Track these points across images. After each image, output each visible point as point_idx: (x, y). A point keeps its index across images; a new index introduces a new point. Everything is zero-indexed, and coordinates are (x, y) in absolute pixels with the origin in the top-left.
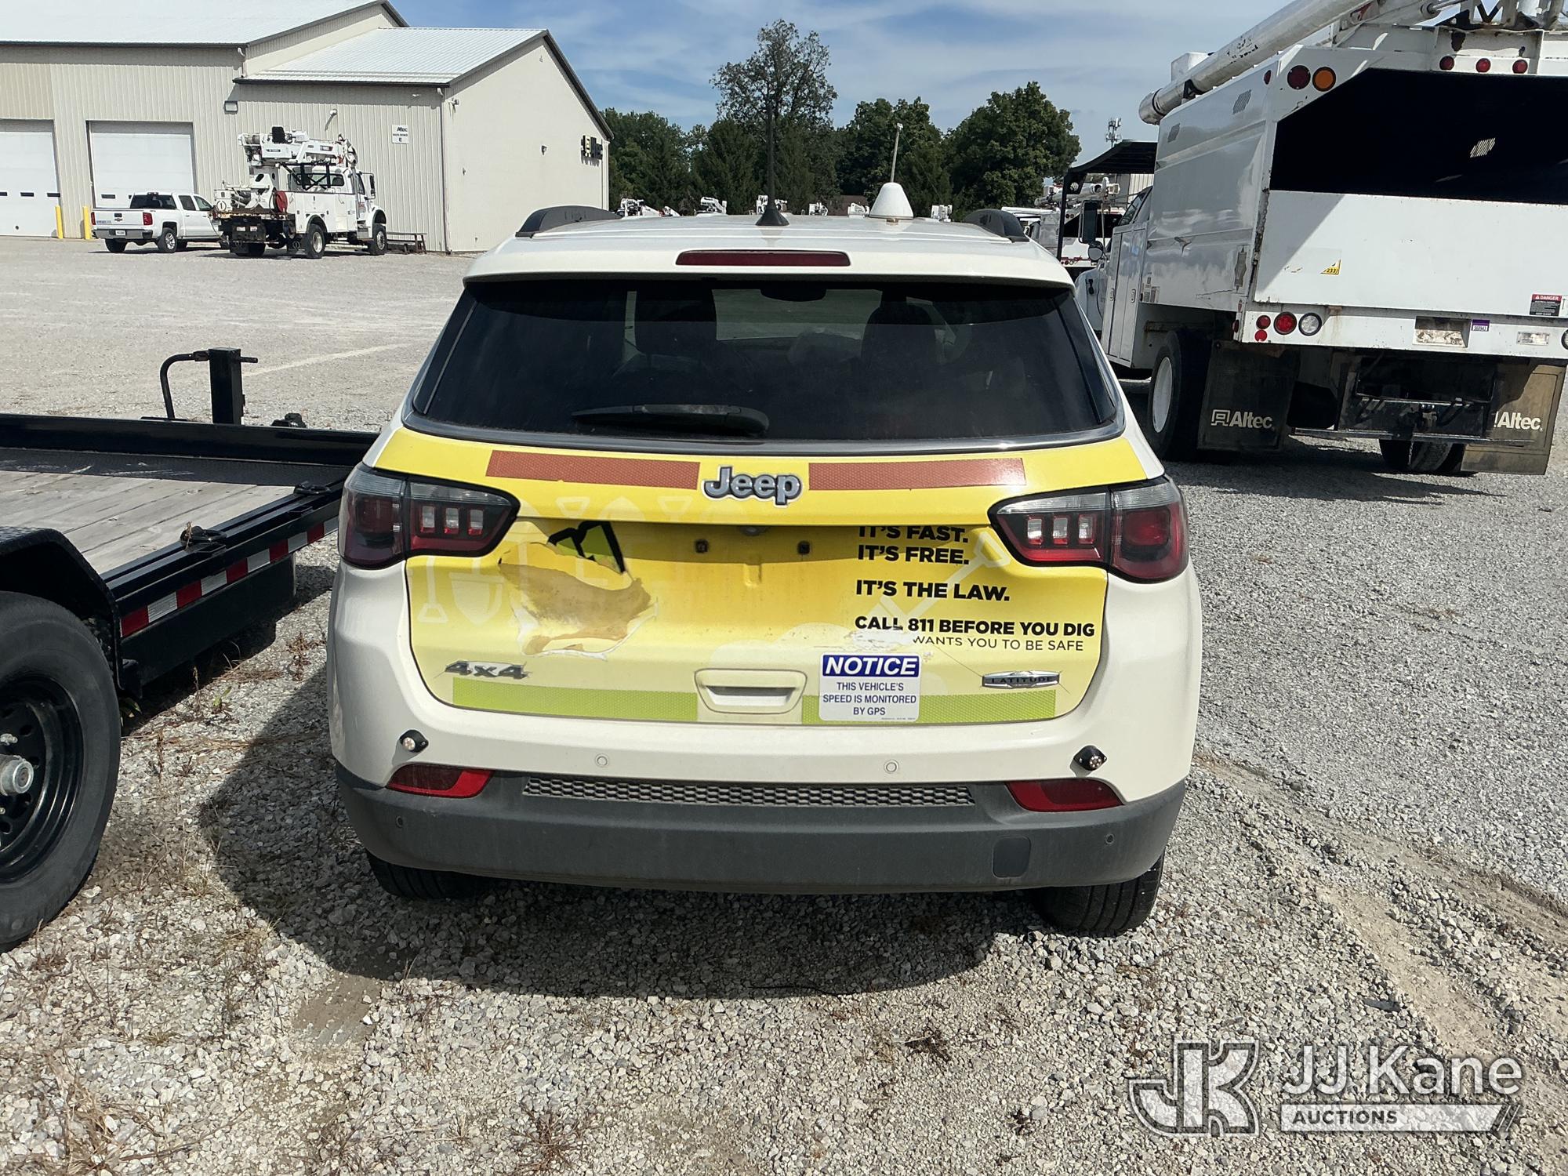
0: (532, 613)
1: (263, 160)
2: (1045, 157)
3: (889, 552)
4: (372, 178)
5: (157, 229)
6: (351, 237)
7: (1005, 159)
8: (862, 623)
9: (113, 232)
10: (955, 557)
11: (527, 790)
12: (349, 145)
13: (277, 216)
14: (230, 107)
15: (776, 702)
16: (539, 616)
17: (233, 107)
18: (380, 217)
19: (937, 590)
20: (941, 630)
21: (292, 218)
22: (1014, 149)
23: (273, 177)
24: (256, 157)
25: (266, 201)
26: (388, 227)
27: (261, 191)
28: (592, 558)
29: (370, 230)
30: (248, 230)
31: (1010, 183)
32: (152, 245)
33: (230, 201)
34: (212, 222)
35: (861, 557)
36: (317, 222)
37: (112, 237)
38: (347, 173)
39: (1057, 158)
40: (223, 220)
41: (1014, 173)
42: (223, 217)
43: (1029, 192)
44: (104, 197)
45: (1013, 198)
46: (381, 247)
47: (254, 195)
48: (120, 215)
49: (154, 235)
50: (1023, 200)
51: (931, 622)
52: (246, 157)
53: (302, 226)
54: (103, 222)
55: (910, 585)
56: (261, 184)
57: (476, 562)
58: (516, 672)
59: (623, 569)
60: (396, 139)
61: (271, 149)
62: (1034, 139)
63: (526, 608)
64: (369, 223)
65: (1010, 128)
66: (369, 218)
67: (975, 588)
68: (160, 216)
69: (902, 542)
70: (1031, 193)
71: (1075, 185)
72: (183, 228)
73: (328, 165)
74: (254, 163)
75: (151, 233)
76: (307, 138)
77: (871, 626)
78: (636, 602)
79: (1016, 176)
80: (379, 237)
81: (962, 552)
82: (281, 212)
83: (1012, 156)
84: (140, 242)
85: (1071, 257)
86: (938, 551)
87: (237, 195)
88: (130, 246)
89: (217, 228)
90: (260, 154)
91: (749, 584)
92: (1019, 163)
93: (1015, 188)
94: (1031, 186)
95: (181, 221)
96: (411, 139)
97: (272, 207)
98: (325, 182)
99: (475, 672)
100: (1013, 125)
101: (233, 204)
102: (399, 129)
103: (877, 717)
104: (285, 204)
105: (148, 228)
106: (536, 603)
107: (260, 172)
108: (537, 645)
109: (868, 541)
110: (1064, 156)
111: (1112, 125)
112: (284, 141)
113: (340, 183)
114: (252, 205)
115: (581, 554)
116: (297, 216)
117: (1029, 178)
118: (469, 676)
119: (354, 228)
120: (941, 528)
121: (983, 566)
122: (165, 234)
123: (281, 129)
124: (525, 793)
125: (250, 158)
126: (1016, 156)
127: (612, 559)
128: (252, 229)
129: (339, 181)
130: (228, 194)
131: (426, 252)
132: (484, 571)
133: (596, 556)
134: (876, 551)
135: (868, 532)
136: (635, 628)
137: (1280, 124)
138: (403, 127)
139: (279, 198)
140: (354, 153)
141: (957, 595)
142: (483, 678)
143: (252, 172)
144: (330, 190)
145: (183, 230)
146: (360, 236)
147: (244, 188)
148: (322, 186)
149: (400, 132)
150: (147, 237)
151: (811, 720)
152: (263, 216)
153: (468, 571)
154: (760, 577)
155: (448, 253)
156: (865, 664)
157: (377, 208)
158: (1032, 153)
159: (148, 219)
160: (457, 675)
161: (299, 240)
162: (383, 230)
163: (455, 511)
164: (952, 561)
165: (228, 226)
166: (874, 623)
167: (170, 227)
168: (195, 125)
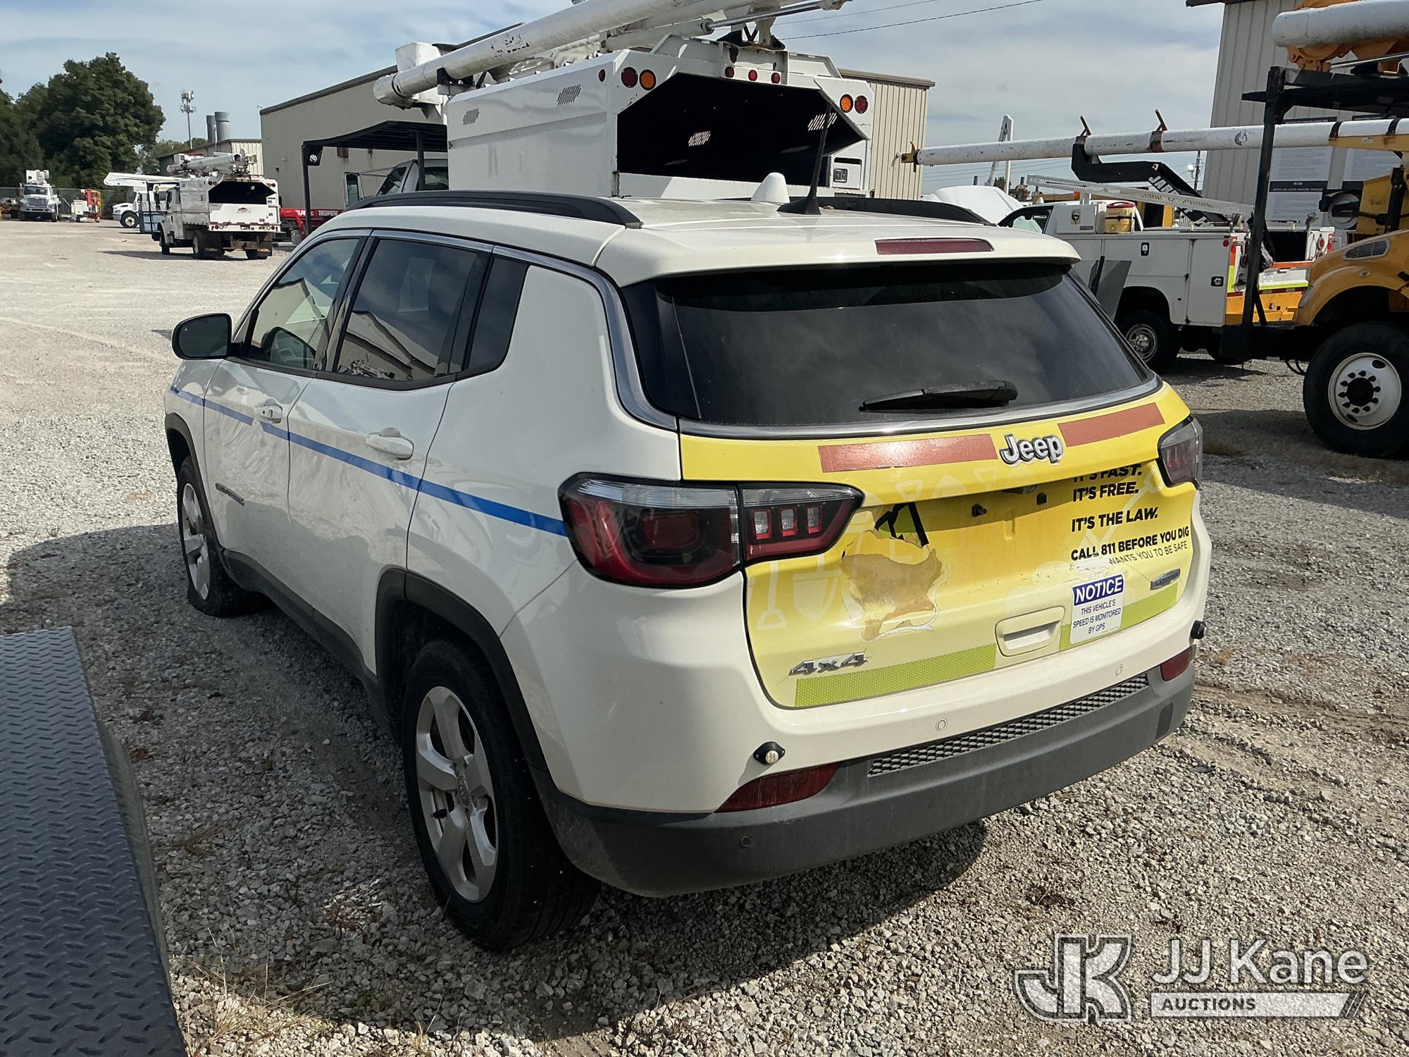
0: (857, 600)
2: (136, 125)
3: (1091, 493)
7: (95, 126)
8: (1075, 555)
10: (1130, 489)
11: (871, 773)
15: (1044, 635)
16: (862, 602)
19: (1116, 518)
20: (1120, 550)
22: (103, 117)
28: (901, 537)
31: (103, 150)
35: (1075, 500)
39: (147, 127)
41: (107, 140)
43: (124, 158)
45: (109, 164)
50: (120, 166)
51: (1114, 545)
55: (1102, 517)
57: (820, 559)
58: (860, 660)
59: (924, 541)
62: (122, 108)
63: (853, 596)
65: (93, 96)
67: (1140, 511)
69: (1097, 483)
70: (127, 160)
71: (313, 158)
77: (1081, 557)
78: (930, 572)
79: (109, 143)
81: (1134, 483)
83: (101, 123)
85: (220, 222)
86: (1119, 485)
91: (1009, 538)
92: (110, 131)
93: (110, 154)
94: (126, 153)
99: (819, 669)
100: (96, 93)
103: (1101, 633)
106: (861, 589)
108: (873, 630)
109: (1080, 485)
110: (153, 125)
111: (185, 97)
115: (894, 535)
117: (123, 145)
118: (814, 675)
120: (1122, 469)
121: (1148, 493)
124: (869, 776)
126: (106, 124)
127: (915, 535)
132: (828, 567)
133: (904, 535)
134: (1084, 493)
135: (1079, 480)
136: (933, 595)
137: (620, 116)
141: (1128, 520)
142: (826, 673)
151: (1066, 645)
153: (813, 569)
154: (1013, 531)
156: (1096, 588)
158: (122, 122)
160: (801, 676)
163: (790, 513)
164: (1128, 492)
166: (1083, 555)
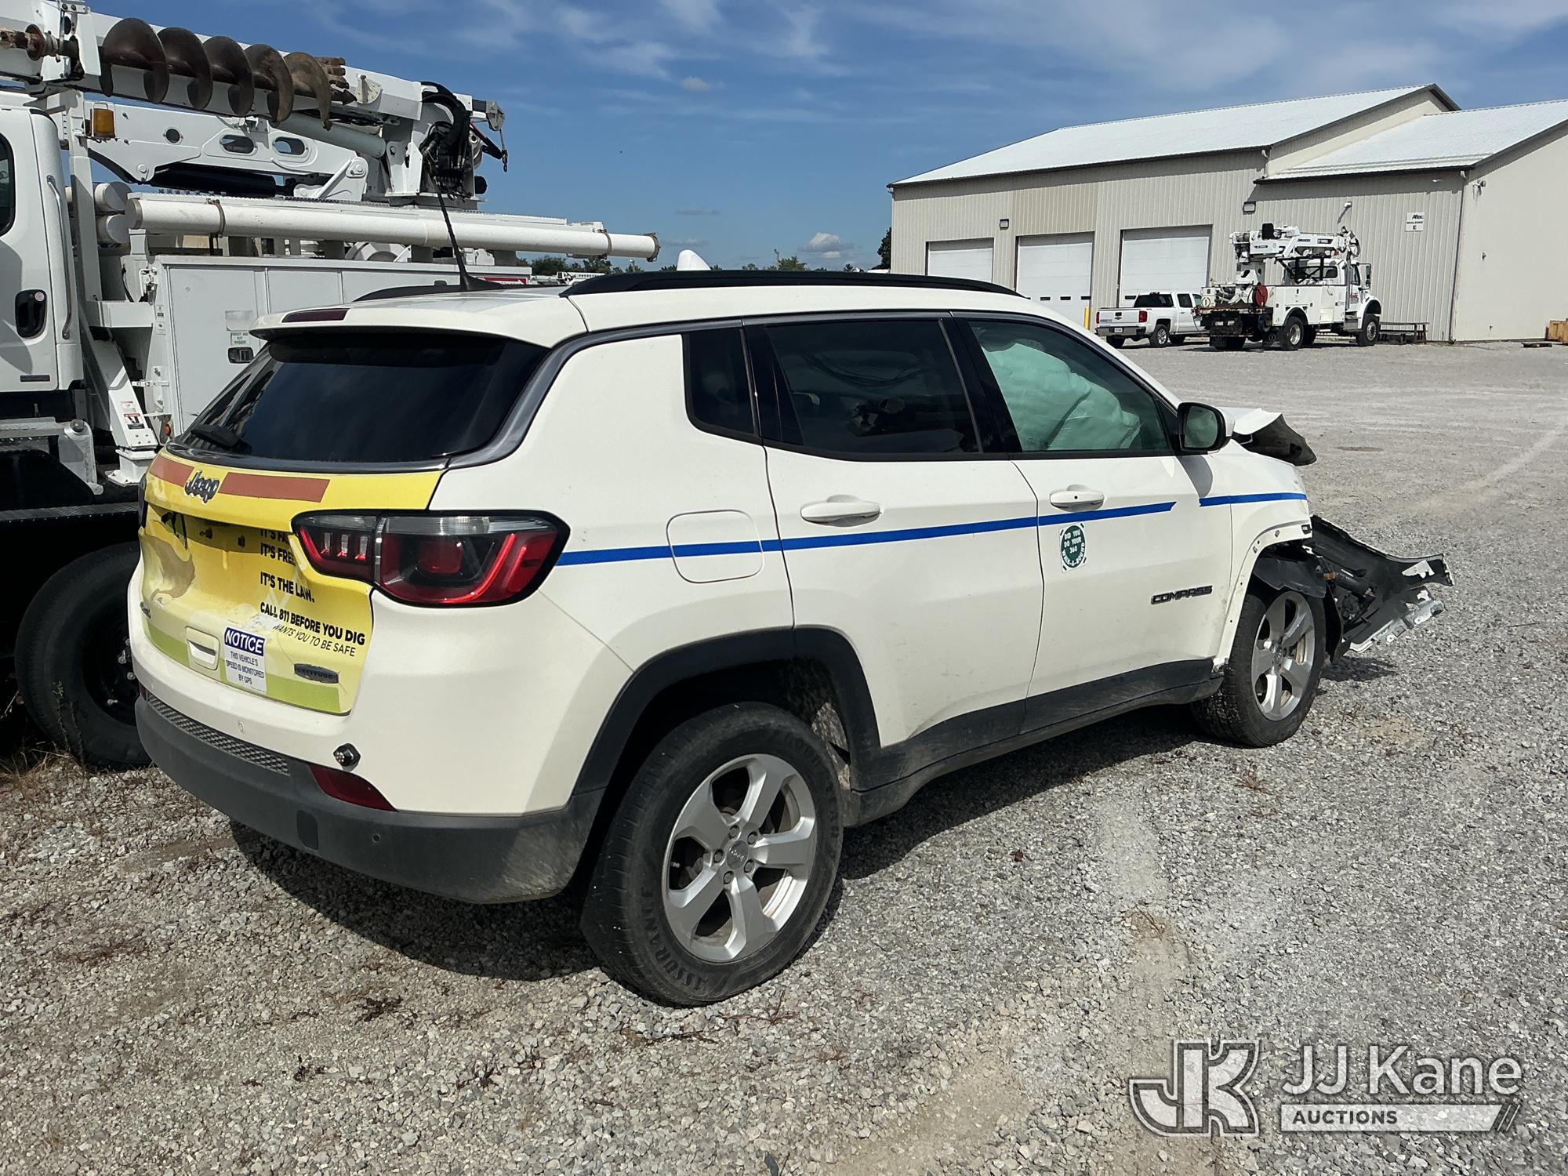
1: (1250, 256)
3: (272, 551)
4: (1369, 268)
5: (1150, 325)
6: (1336, 328)
9: (1112, 329)
12: (1352, 236)
13: (1254, 310)
14: (1249, 208)
17: (1250, 208)
18: (1374, 307)
21: (1270, 311)
23: (1260, 271)
24: (1245, 254)
25: (1247, 296)
26: (1382, 317)
27: (1245, 286)
29: (1360, 321)
30: (1225, 324)
32: (1146, 341)
33: (1214, 298)
34: (1194, 318)
36: (1297, 315)
37: (1111, 334)
38: (1342, 264)
40: (1204, 315)
42: (1204, 312)
44: (1127, 298)
46: (1370, 337)
47: (1238, 291)
48: (1120, 314)
49: (1147, 331)
52: (1235, 254)
53: (1279, 318)
54: (1105, 321)
56: (1246, 280)
60: (1410, 227)
61: (1258, 246)
64: (1360, 314)
66: (1360, 309)
68: (1155, 313)
72: (1177, 324)
73: (1322, 257)
74: (1242, 260)
75: (1144, 329)
76: (1297, 232)
80: (1370, 327)
82: (1260, 307)
84: (1136, 338)
87: (1223, 292)
88: (1128, 342)
89: (1198, 323)
90: (1248, 251)
91: (225, 567)
95: (1175, 317)
96: (1426, 227)
97: (1251, 301)
98: (1318, 274)
101: (1217, 301)
102: (1415, 217)
103: (248, 685)
104: (1264, 297)
105: (1142, 325)
107: (1246, 268)
112: (1273, 237)
113: (1333, 274)
114: (1235, 299)
116: (1275, 310)
119: (1340, 319)
122: (1157, 330)
123: (1271, 225)
125: (1239, 255)
128: (1230, 323)
129: (1333, 273)
130: (1213, 291)
131: (1426, 342)
138: (1419, 214)
139: (1260, 292)
140: (1357, 244)
143: (1239, 269)
144: (1321, 283)
145: (1177, 326)
146: (1347, 327)
147: (1230, 284)
148: (1314, 279)
149: (1415, 220)
150: (1140, 333)
152: (1241, 311)
155: (1451, 343)
156: (241, 639)
157: (1372, 298)
159: (1143, 317)
161: (1276, 332)
162: (1376, 321)
165: (1208, 320)
167: (1164, 323)
168: (1214, 227)
